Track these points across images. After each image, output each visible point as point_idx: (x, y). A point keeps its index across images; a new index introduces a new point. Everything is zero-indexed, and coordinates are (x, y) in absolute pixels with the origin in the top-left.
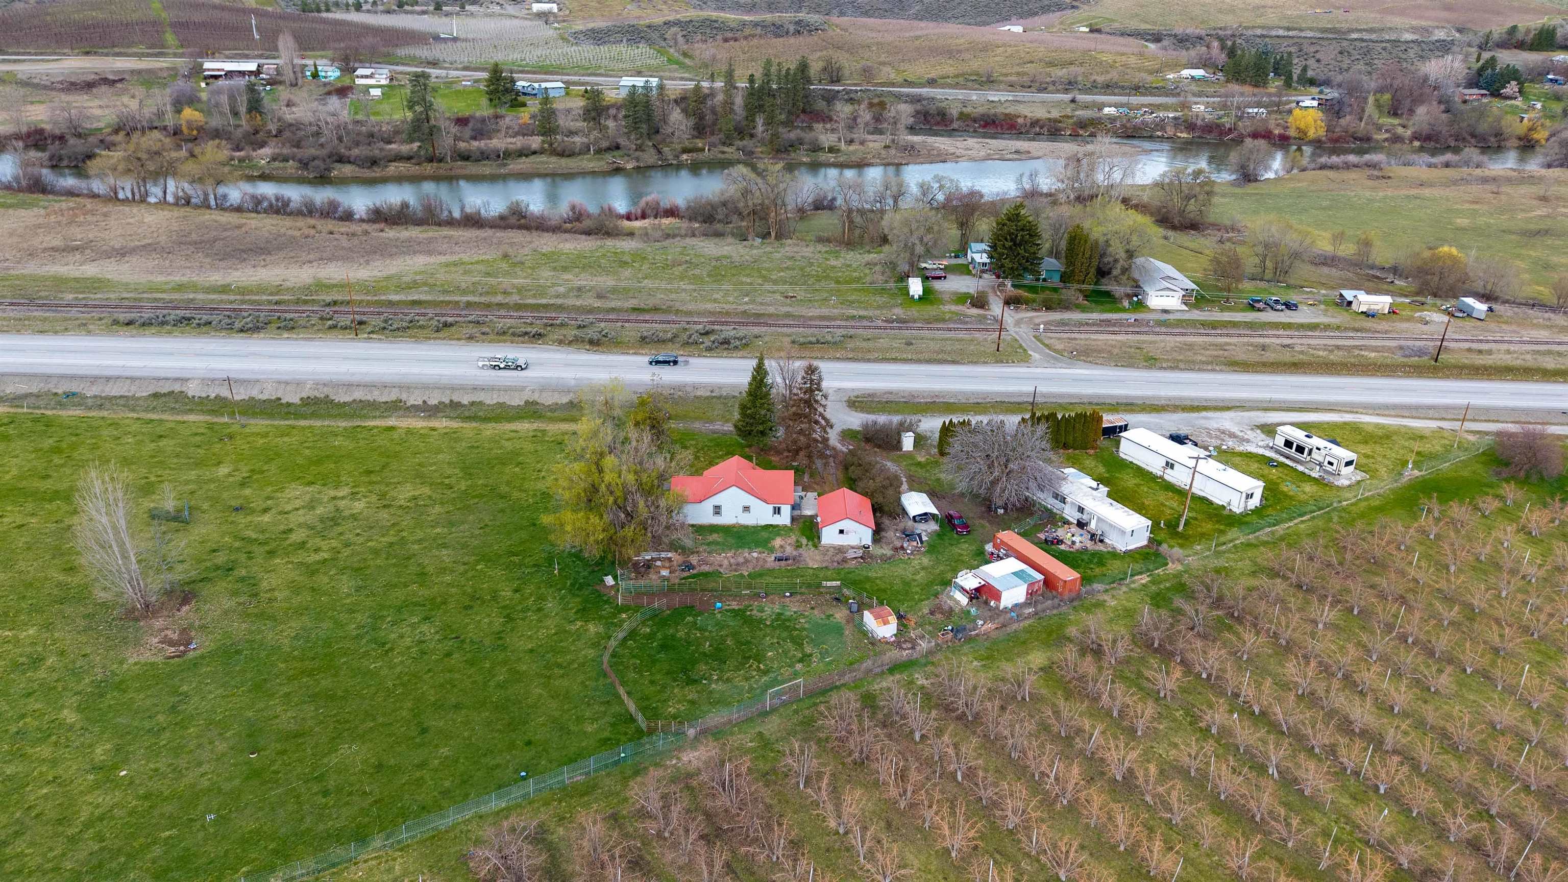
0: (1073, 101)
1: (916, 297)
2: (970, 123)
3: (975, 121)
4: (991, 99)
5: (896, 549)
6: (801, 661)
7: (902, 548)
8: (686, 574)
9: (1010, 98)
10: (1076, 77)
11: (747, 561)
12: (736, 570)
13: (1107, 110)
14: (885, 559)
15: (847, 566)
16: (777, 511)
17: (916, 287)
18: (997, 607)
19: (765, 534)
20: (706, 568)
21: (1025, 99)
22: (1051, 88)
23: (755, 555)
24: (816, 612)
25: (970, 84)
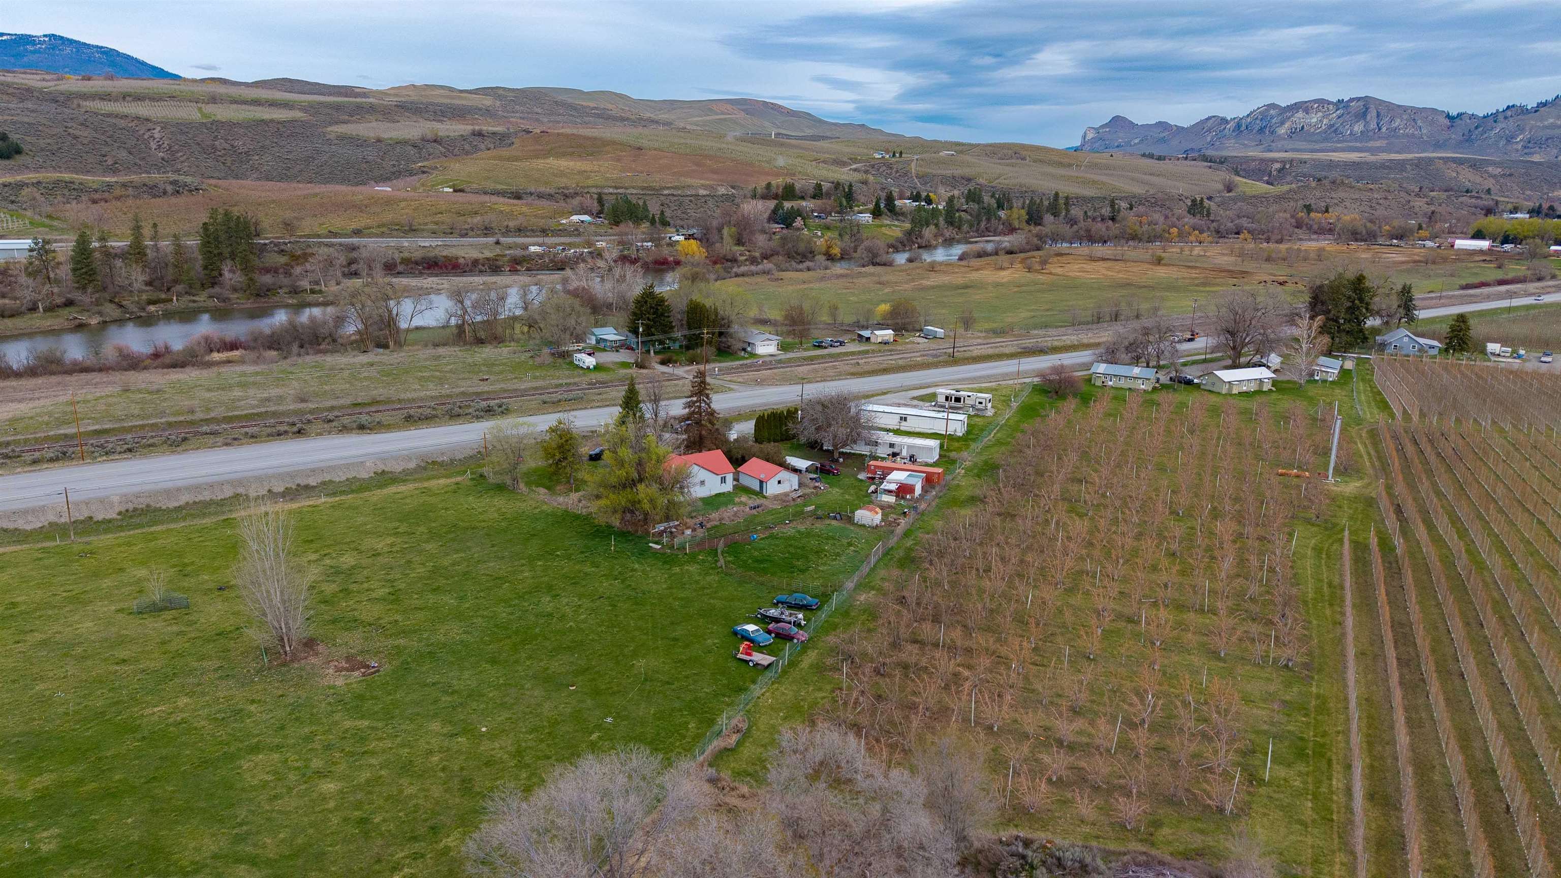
0: (498, 243)
1: (591, 367)
2: (413, 266)
3: (417, 263)
4: (423, 245)
5: (814, 488)
7: (817, 487)
8: (703, 530)
9: (440, 243)
10: (490, 222)
11: (734, 514)
12: (733, 520)
13: (533, 249)
14: (815, 495)
16: (723, 480)
17: (588, 359)
18: (913, 498)
19: (723, 499)
20: (713, 523)
21: (454, 243)
22: (471, 233)
23: (733, 510)
24: (817, 525)
25: (395, 233)
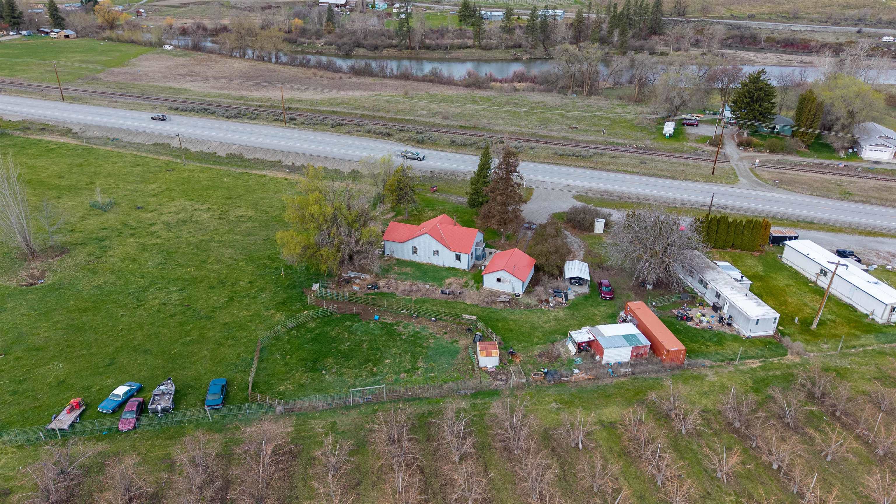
0: (859, 32)
1: (668, 135)
2: (774, 44)
3: (778, 43)
4: (793, 29)
5: (541, 301)
6: (407, 371)
7: (547, 301)
8: (369, 292)
9: (809, 29)
10: (865, 15)
11: (419, 290)
12: (407, 295)
13: (885, 39)
14: (528, 307)
15: (494, 307)
16: (458, 258)
17: (669, 128)
18: (600, 362)
19: (445, 274)
20: (386, 290)
21: (821, 30)
22: (843, 23)
23: (428, 286)
24: (446, 336)
25: (780, 19)
